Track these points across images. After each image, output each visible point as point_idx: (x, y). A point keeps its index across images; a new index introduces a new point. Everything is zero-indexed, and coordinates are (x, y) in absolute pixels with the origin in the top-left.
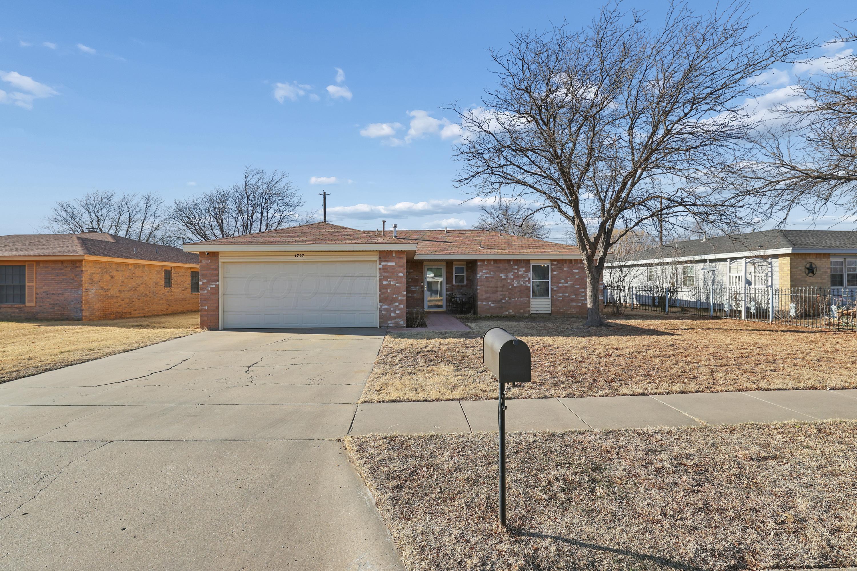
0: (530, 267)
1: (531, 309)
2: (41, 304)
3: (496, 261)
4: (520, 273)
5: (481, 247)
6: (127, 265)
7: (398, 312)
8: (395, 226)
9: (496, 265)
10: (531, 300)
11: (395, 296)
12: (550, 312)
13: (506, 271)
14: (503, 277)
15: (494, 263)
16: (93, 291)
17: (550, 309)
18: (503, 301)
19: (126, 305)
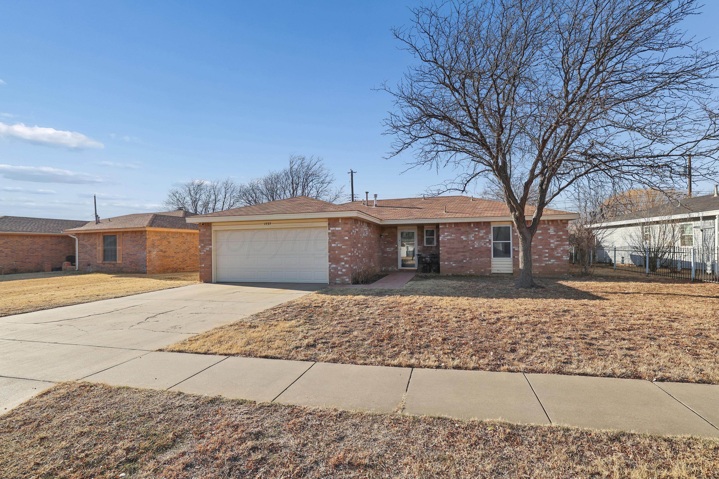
0: (490, 229)
1: (492, 269)
2: (125, 262)
3: (456, 224)
4: (481, 235)
5: (445, 212)
6: (181, 233)
7: (344, 270)
8: (376, 196)
9: (457, 228)
10: (492, 260)
11: (342, 256)
12: (512, 272)
13: (467, 233)
14: (464, 239)
15: (455, 226)
16: (155, 253)
17: (512, 269)
18: (464, 261)
19: (180, 263)
